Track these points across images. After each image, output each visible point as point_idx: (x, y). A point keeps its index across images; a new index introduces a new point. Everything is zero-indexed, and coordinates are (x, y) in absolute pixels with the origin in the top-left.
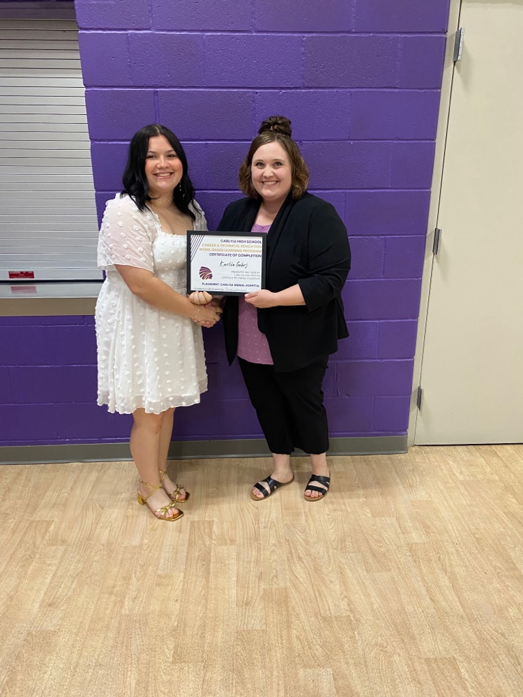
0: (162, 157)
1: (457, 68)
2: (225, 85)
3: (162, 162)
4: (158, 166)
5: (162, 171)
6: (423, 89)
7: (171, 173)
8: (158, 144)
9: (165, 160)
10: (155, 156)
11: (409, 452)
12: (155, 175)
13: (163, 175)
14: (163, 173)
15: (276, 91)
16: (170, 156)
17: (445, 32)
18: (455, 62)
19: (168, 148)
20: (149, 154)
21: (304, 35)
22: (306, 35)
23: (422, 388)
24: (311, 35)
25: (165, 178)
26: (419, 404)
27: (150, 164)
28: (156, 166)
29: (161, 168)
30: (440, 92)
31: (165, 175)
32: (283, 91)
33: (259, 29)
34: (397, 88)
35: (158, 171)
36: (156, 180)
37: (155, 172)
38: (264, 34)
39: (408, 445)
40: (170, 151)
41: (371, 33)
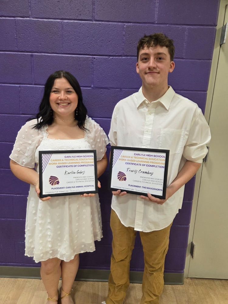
0: (63, 92)
1: (222, 49)
2: (75, 53)
3: (62, 95)
4: (59, 98)
5: (62, 102)
6: (200, 60)
7: (69, 103)
8: (61, 83)
9: (64, 94)
10: (57, 91)
11: (185, 283)
12: (58, 104)
13: (62, 104)
14: (63, 103)
15: (107, 57)
16: (68, 92)
17: (216, 25)
18: (221, 45)
19: (68, 86)
20: (53, 89)
21: (124, 24)
22: (126, 24)
23: (194, 243)
24: (129, 24)
25: (64, 107)
26: (192, 252)
27: (53, 96)
28: (58, 98)
29: (61, 100)
30: (211, 62)
31: (64, 104)
32: (111, 57)
33: (98, 19)
34: (184, 59)
35: (59, 102)
36: (58, 108)
37: (57, 102)
38: (100, 22)
39: (184, 277)
40: (69, 88)
41: (167, 24)
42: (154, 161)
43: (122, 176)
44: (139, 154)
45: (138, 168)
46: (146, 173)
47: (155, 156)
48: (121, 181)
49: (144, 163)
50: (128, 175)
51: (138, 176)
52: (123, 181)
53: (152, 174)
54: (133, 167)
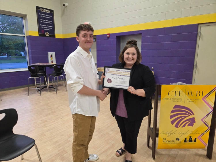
42: (125, 74)
43: (109, 81)
44: (118, 70)
45: (117, 77)
46: (121, 79)
47: (126, 71)
48: (109, 83)
49: (121, 75)
50: (112, 80)
51: (118, 81)
52: (110, 83)
53: (124, 79)
54: (115, 76)
